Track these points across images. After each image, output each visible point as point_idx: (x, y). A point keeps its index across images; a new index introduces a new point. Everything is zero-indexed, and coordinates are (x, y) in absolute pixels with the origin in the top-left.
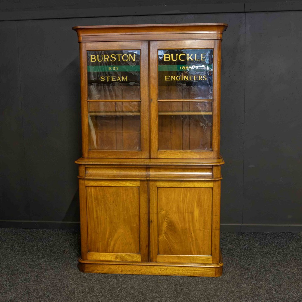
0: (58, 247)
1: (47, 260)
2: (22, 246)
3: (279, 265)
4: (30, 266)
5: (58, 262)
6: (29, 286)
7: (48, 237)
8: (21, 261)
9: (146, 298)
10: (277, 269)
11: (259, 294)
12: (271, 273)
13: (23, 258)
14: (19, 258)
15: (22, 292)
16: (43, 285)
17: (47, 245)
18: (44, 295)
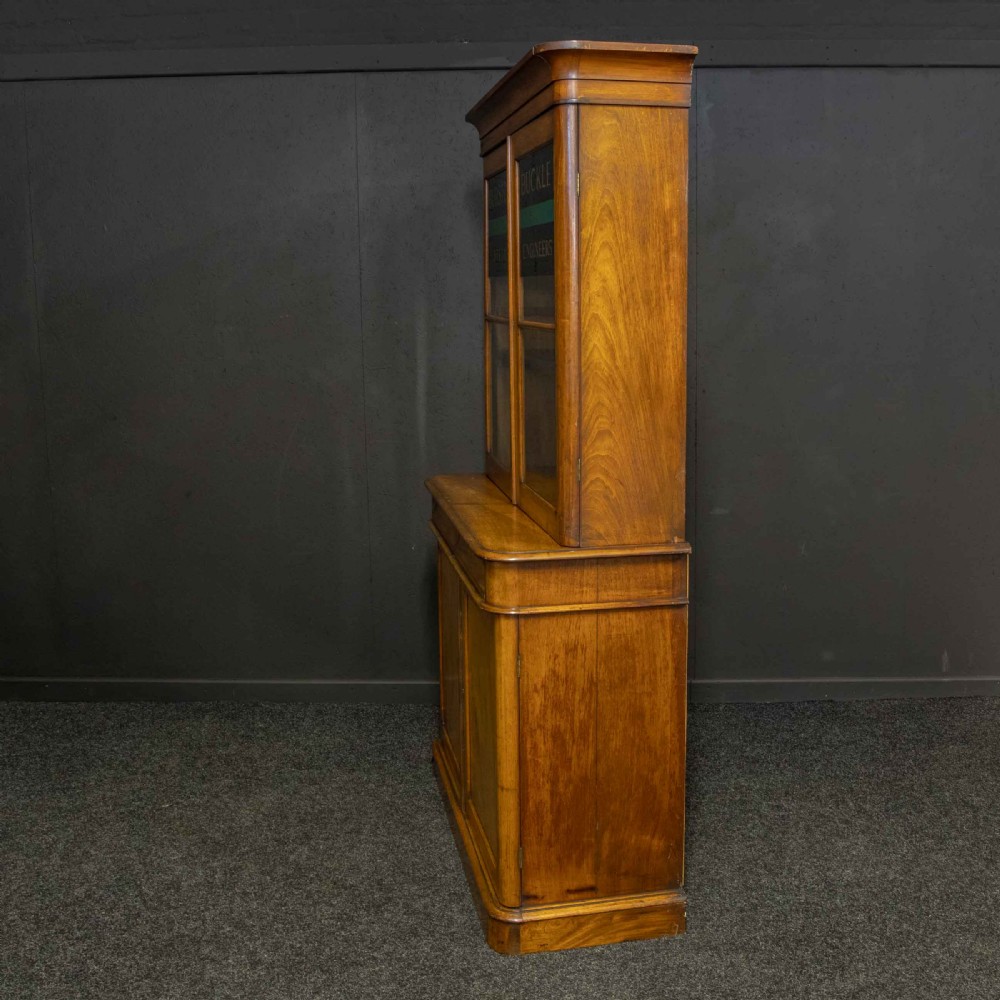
0: (147, 755)
1: (109, 794)
2: (38, 753)
3: (787, 793)
4: (56, 811)
5: (141, 800)
6: (46, 869)
7: (121, 726)
8: (32, 797)
9: (390, 899)
10: (778, 806)
11: (718, 877)
12: (760, 816)
13: (38, 788)
14: (26, 789)
15: (23, 888)
16: (89, 867)
17: (116, 748)
18: (89, 897)
